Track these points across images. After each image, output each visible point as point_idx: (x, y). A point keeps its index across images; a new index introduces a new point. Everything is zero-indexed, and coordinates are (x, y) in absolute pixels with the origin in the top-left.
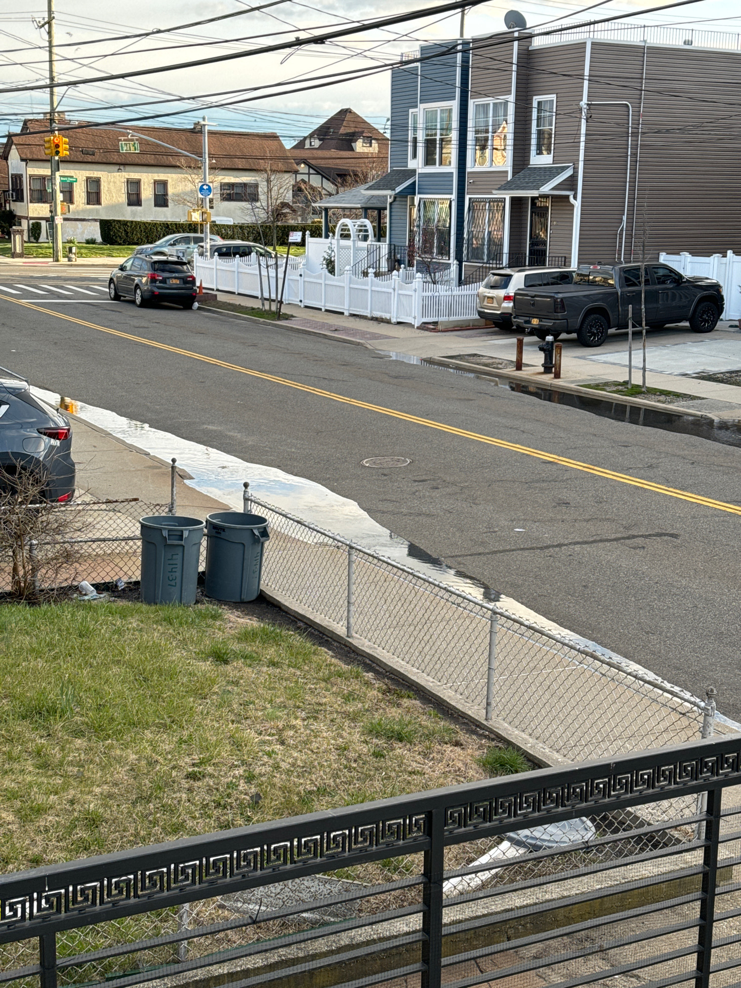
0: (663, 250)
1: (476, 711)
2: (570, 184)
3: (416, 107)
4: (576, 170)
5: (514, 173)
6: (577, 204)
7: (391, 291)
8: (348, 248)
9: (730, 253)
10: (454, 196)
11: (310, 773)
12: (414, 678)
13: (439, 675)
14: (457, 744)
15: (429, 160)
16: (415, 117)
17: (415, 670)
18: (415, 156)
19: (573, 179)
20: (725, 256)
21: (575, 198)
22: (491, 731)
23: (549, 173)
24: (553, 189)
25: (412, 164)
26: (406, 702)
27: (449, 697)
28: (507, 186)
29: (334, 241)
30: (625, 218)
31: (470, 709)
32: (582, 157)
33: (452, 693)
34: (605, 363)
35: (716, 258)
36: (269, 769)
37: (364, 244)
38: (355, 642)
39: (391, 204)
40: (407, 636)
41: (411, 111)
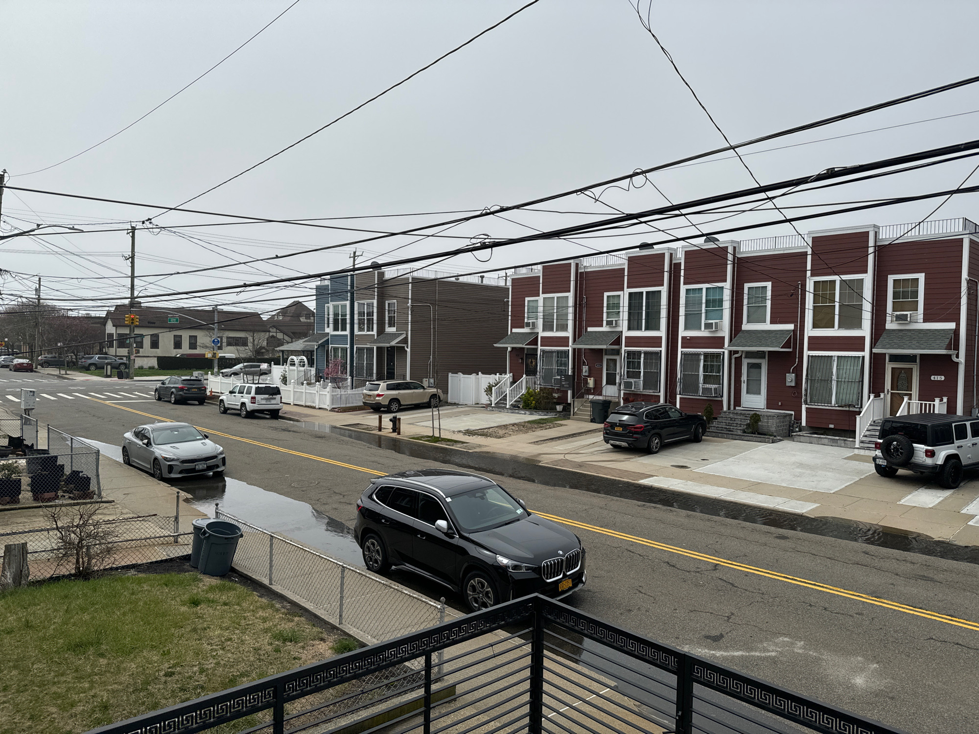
0: (450, 372)
1: (334, 621)
2: (405, 341)
3: (328, 303)
4: (407, 334)
5: (378, 336)
6: (409, 350)
7: (316, 392)
8: (294, 370)
9: (480, 373)
10: (348, 346)
11: (237, 665)
12: (303, 605)
13: (317, 602)
14: (322, 639)
15: (336, 329)
16: (328, 308)
17: (304, 600)
18: (328, 327)
19: (406, 338)
20: (478, 375)
21: (407, 348)
22: (342, 631)
23: (394, 336)
24: (396, 343)
25: (327, 330)
26: (296, 619)
27: (321, 614)
28: (375, 342)
29: (287, 367)
30: (431, 357)
31: (331, 619)
32: (409, 329)
33: (323, 611)
34: (423, 426)
35: (473, 376)
36: (213, 665)
37: (302, 369)
38: (273, 587)
39: (316, 349)
40: (300, 582)
41: (326, 305)
